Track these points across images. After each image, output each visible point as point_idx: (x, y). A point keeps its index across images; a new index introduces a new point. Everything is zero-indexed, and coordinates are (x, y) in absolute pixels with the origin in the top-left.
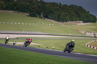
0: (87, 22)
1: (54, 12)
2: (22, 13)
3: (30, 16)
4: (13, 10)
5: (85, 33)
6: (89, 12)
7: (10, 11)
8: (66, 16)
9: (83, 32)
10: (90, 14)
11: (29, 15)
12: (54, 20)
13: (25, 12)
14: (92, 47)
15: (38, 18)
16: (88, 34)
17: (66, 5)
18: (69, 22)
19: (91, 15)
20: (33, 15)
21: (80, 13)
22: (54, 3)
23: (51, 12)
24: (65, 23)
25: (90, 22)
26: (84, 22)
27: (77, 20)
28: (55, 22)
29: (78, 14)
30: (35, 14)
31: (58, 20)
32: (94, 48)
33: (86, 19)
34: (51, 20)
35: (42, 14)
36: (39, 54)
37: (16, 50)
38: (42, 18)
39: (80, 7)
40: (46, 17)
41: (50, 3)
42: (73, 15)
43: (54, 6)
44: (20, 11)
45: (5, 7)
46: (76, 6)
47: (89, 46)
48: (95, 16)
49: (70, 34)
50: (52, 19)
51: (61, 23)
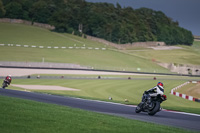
0: (173, 44)
1: (105, 23)
2: (40, 25)
3: (57, 30)
4: (22, 18)
5: (170, 66)
6: (177, 23)
7: (15, 21)
8: (132, 31)
9: (166, 66)
10: (179, 28)
11: (53, 28)
12: (106, 39)
13: (46, 22)
14: (184, 96)
15: (72, 35)
16: (175, 69)
17: (131, 9)
18: (137, 45)
19: (183, 30)
20: (61, 28)
21: (159, 26)
22: (106, 4)
23: (100, 23)
24: (128, 45)
25: (181, 43)
26: (167, 44)
27: (152, 40)
28: (107, 43)
29: (156, 28)
30: (67, 26)
31: (114, 41)
32: (187, 97)
33: (172, 38)
34: (100, 40)
35: (80, 26)
36: (75, 109)
37: (27, 100)
38: (80, 35)
39: (160, 12)
40: (90, 33)
41: (97, 5)
42: (145, 30)
43: (107, 10)
44: (35, 21)
45: (4, 11)
46: (152, 11)
47: (177, 94)
48: (190, 33)
49: (139, 69)
50: (101, 37)
51: (119, 46)
